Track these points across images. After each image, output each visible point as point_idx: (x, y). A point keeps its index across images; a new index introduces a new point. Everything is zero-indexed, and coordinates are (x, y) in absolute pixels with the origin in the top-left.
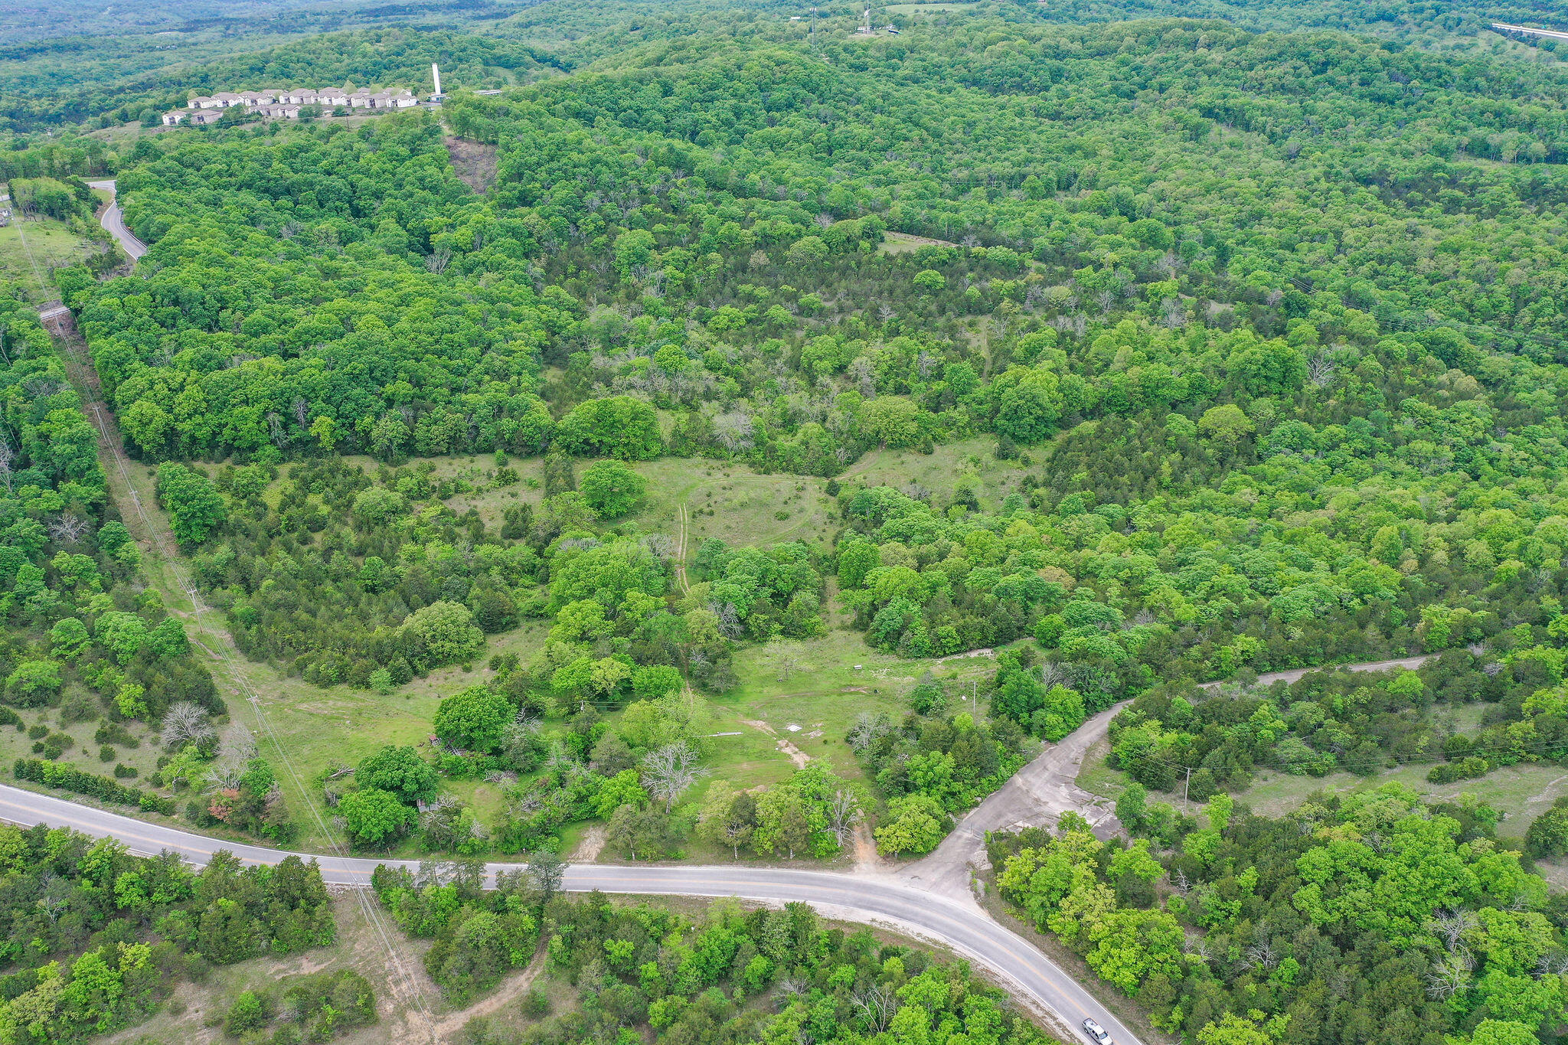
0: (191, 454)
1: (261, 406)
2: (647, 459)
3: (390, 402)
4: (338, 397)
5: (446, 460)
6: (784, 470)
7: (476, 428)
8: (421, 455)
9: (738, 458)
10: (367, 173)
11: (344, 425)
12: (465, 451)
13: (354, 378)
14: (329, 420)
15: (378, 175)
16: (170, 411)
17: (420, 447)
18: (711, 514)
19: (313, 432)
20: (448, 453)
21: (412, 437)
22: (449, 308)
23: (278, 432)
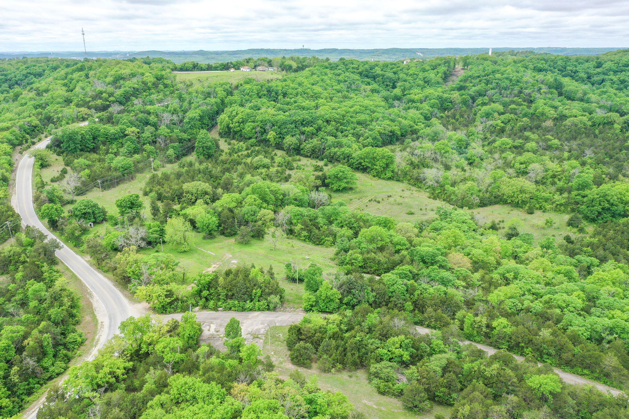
0: (233, 137)
1: (256, 124)
2: (384, 179)
3: (303, 133)
4: (283, 127)
5: (309, 159)
6: (444, 200)
7: (324, 149)
8: (302, 155)
9: (427, 190)
10: (407, 74)
11: (280, 137)
12: (317, 158)
13: (295, 122)
14: (274, 133)
15: (411, 75)
16: (232, 120)
17: (302, 152)
18: (379, 202)
19: (268, 137)
20: (310, 157)
21: (299, 147)
22: (368, 112)
23: (259, 135)
